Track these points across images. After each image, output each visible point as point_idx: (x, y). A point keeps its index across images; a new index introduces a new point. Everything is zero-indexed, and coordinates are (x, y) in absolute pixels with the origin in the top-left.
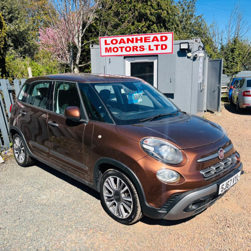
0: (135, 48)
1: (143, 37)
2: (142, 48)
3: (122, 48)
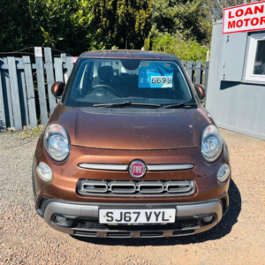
0: (264, 20)
3: (247, 20)
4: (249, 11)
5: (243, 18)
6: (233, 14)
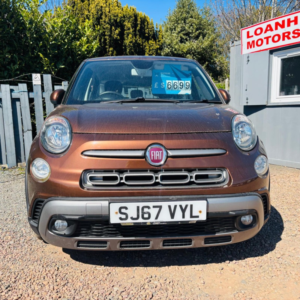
0: (286, 36)
1: (299, 14)
2: (297, 33)
3: (267, 38)
4: (269, 28)
5: (263, 36)
6: (252, 33)
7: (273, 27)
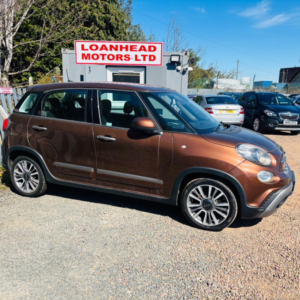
1: (129, 45)
2: (128, 57)
3: (103, 55)
4: (104, 47)
6: (87, 47)
7: (108, 47)
